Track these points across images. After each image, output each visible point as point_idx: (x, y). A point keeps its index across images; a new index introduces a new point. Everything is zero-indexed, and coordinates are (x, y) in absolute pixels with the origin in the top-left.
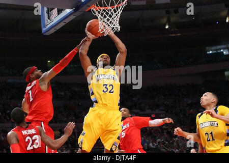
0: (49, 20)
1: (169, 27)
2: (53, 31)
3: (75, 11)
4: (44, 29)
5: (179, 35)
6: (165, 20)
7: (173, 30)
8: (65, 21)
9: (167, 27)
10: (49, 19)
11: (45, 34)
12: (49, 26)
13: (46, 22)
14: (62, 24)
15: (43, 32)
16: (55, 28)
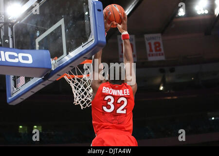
0: (15, 89)
1: (164, 89)
2: (19, 101)
3: (44, 80)
4: (10, 98)
5: (175, 97)
6: (159, 80)
7: (168, 91)
8: (33, 90)
9: (161, 88)
10: (15, 87)
11: (10, 104)
12: (15, 95)
13: (12, 90)
14: (30, 94)
15: (8, 101)
16: (21, 97)
